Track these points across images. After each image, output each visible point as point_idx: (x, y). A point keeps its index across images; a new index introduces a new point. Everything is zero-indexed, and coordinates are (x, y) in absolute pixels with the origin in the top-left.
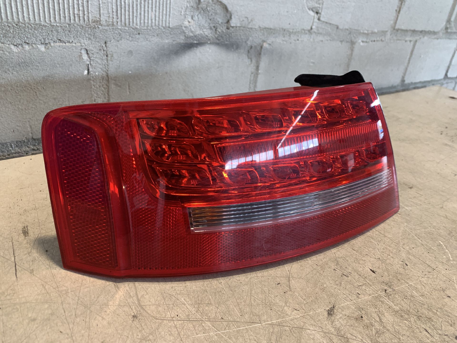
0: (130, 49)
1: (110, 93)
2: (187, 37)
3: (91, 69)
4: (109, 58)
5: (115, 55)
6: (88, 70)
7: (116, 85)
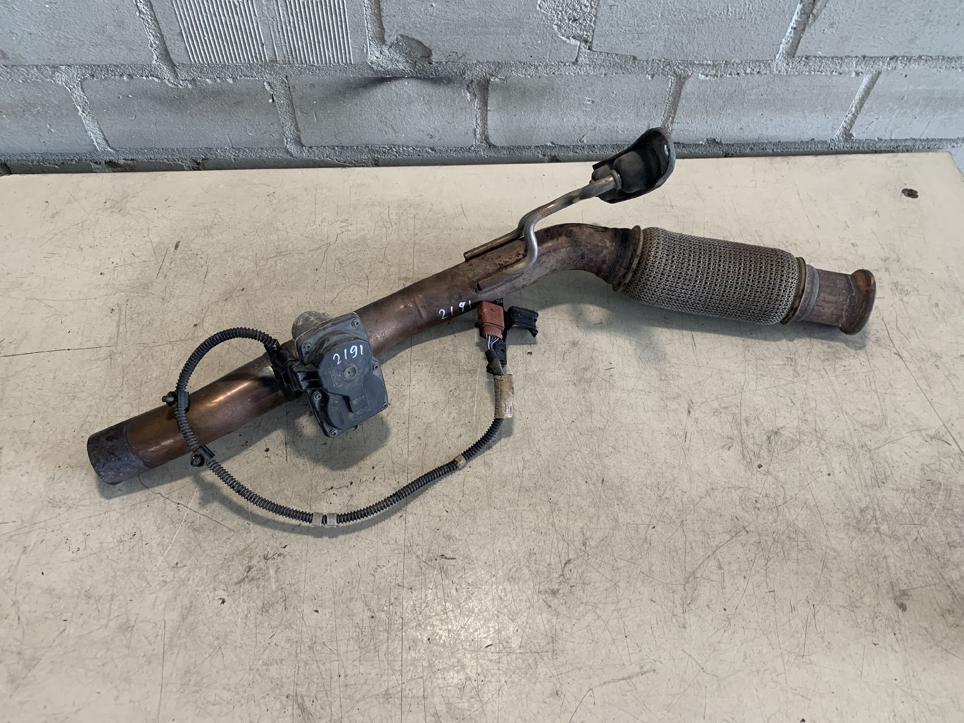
0: (311, 82)
1: (297, 119)
2: (376, 72)
3: (275, 98)
4: (291, 90)
5: (296, 87)
6: (273, 99)
7: (303, 112)
